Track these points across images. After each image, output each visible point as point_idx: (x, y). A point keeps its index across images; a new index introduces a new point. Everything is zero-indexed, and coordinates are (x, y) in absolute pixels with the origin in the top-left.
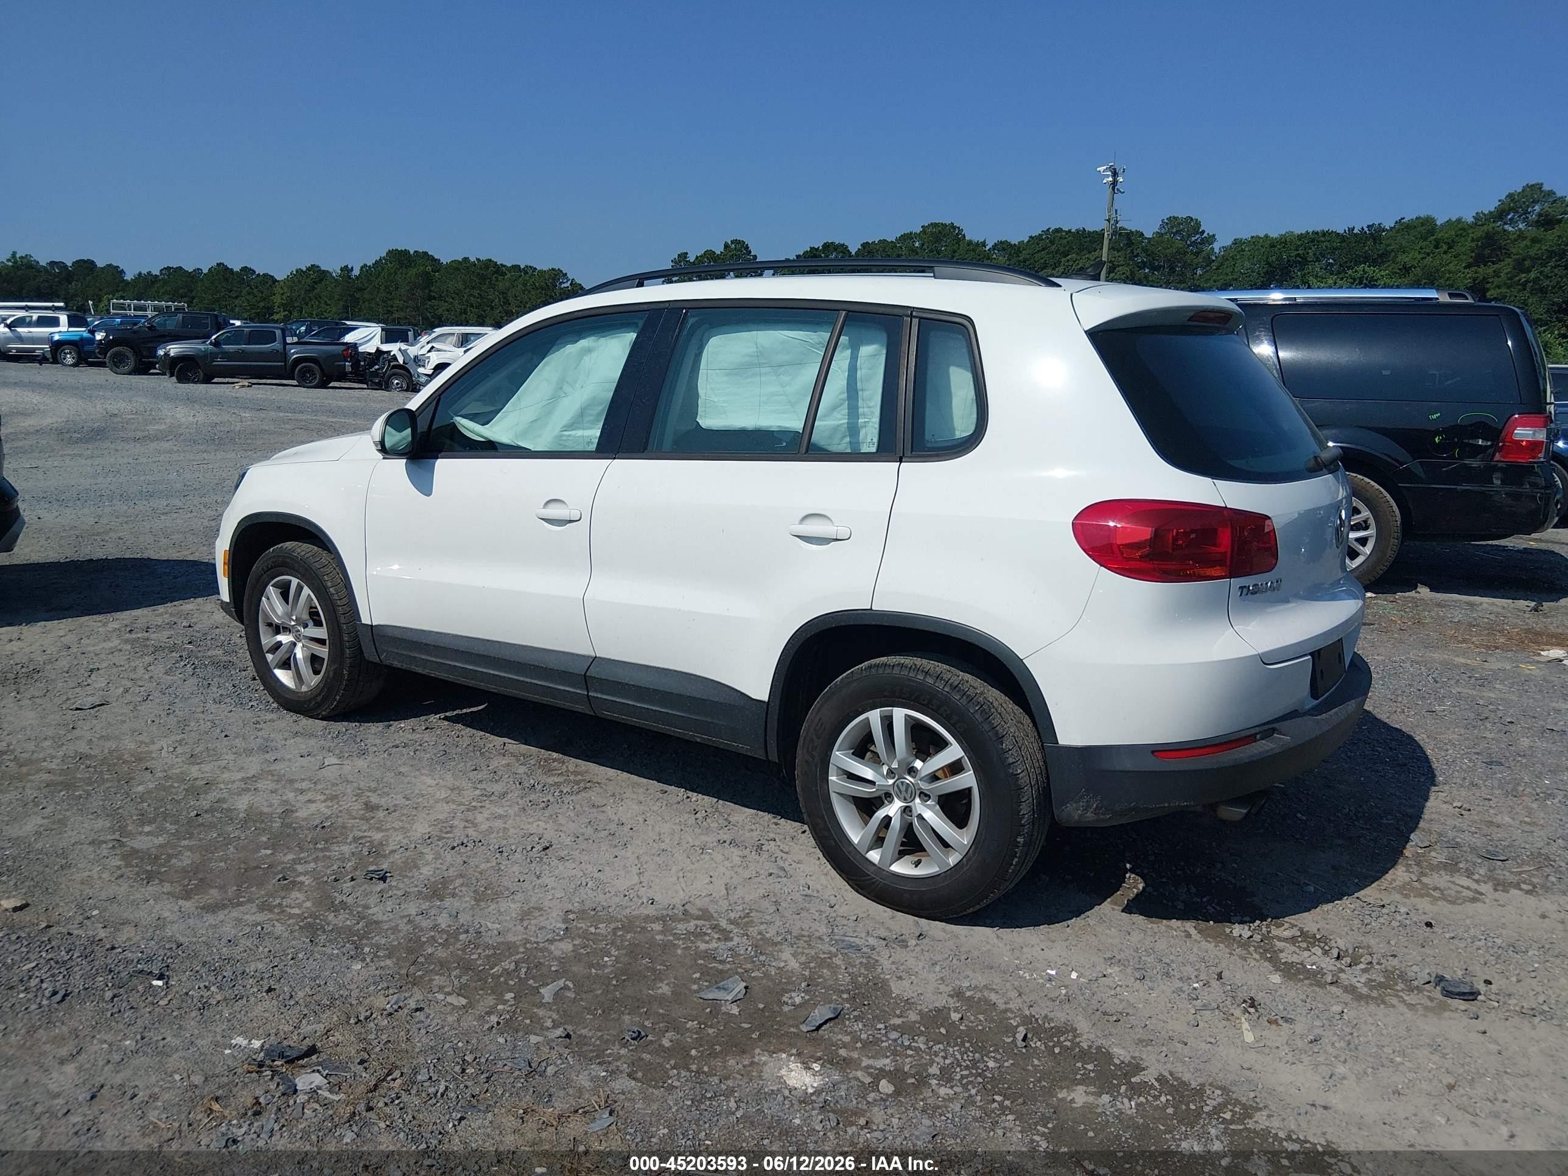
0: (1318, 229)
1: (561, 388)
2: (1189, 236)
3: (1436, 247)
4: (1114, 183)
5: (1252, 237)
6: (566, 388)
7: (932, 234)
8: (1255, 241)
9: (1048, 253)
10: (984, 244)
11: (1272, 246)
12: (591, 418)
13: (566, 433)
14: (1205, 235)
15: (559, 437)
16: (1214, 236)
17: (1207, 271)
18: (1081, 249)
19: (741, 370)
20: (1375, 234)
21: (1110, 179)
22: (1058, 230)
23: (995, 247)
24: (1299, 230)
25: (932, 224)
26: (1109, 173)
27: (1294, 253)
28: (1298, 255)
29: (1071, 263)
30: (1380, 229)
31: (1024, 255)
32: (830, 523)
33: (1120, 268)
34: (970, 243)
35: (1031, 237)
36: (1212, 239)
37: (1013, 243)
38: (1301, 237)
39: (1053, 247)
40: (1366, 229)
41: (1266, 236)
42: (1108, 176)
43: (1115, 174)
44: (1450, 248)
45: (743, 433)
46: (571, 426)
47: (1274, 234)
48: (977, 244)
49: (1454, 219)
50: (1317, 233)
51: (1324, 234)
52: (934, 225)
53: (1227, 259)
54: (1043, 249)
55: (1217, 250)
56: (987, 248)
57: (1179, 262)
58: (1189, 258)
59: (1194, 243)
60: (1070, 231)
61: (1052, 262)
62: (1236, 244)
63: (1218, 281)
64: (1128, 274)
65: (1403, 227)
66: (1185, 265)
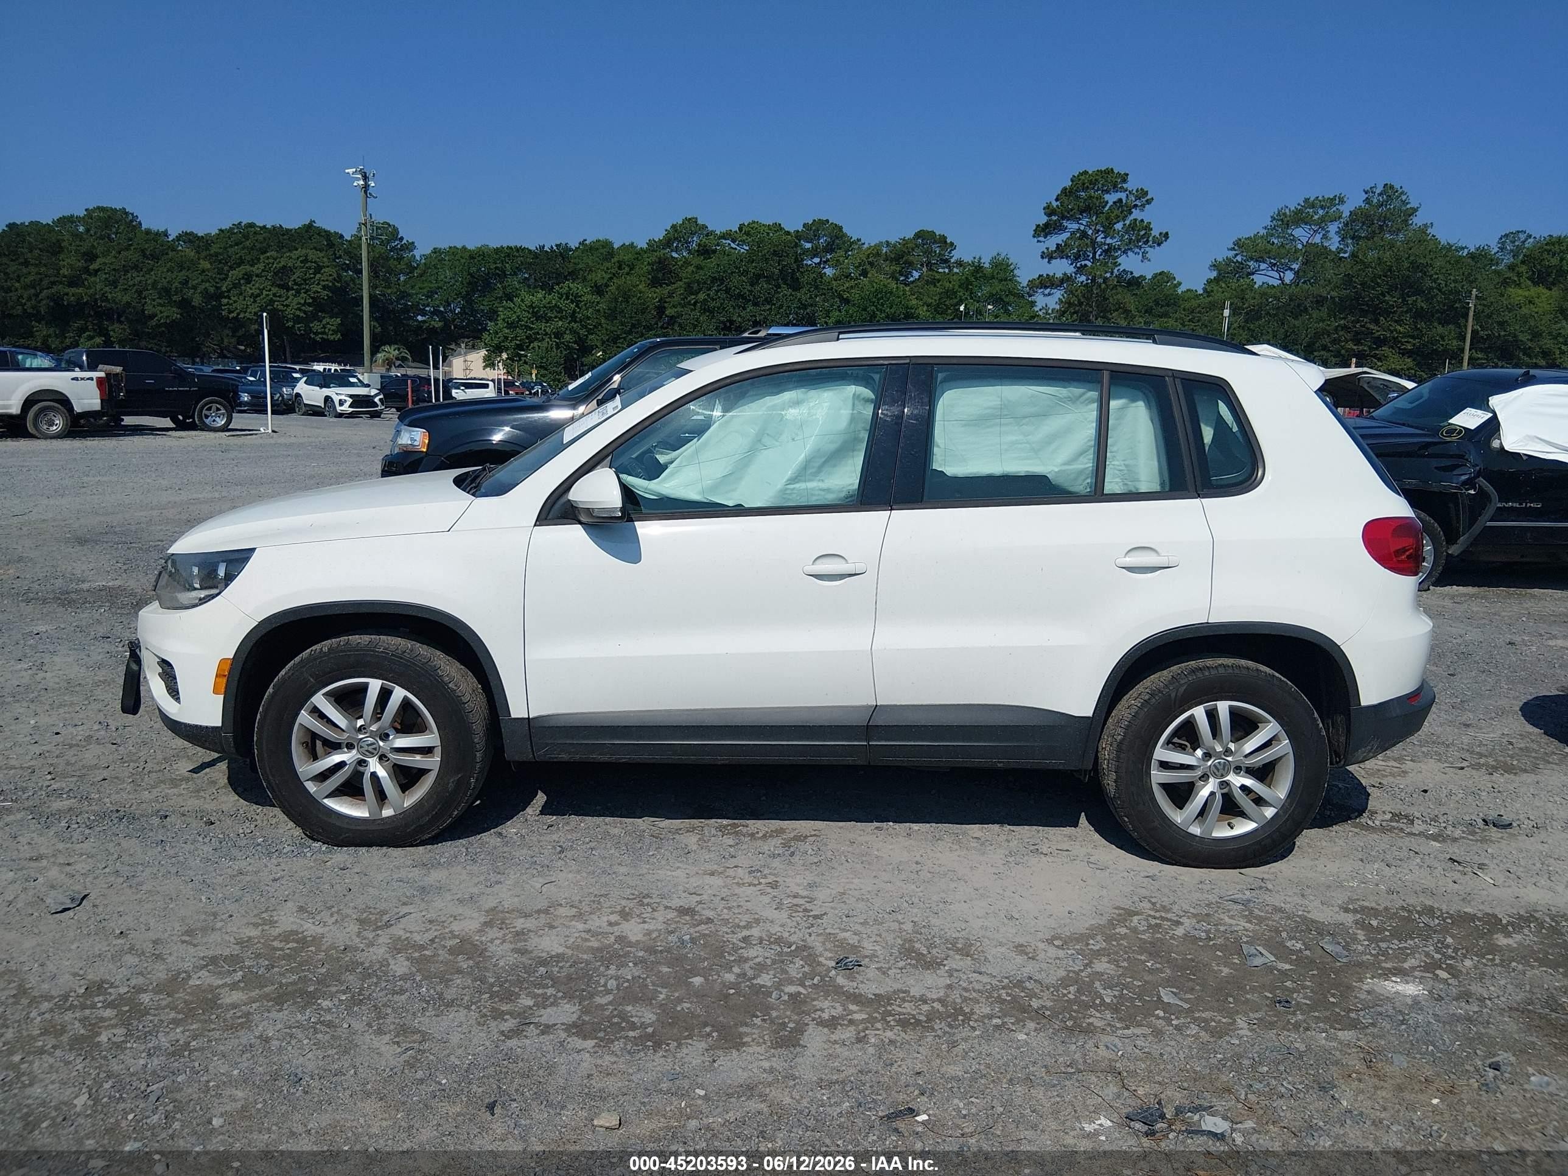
0: (512, 245)
1: (760, 441)
2: (389, 241)
3: (620, 268)
4: (366, 187)
5: (450, 248)
6: (766, 440)
7: (100, 219)
8: (453, 251)
9: (243, 248)
10: (166, 234)
11: (472, 257)
12: (814, 470)
13: (792, 486)
14: (404, 241)
15: (783, 491)
16: (413, 243)
17: (410, 277)
18: (281, 247)
19: (980, 421)
20: (562, 253)
21: (362, 182)
22: (251, 225)
23: (179, 238)
24: (494, 244)
25: (98, 208)
26: (360, 176)
27: (493, 266)
28: (496, 268)
29: (271, 261)
30: (567, 249)
31: (214, 249)
32: (1155, 554)
33: (326, 270)
34: (148, 232)
35: (220, 230)
36: (410, 246)
37: (199, 235)
38: (497, 251)
39: (248, 243)
40: (555, 248)
41: (464, 248)
42: (358, 179)
43: (365, 178)
44: (631, 269)
45: (990, 479)
46: (794, 480)
47: (471, 246)
48: (157, 234)
49: (627, 244)
50: (511, 248)
51: (518, 249)
52: (101, 209)
53: (430, 268)
54: (237, 244)
55: (418, 258)
56: (170, 239)
57: (383, 267)
58: (392, 263)
59: (393, 249)
60: (264, 227)
61: (248, 258)
62: (435, 253)
63: (423, 288)
64: (335, 276)
65: (588, 249)
66: (390, 271)
